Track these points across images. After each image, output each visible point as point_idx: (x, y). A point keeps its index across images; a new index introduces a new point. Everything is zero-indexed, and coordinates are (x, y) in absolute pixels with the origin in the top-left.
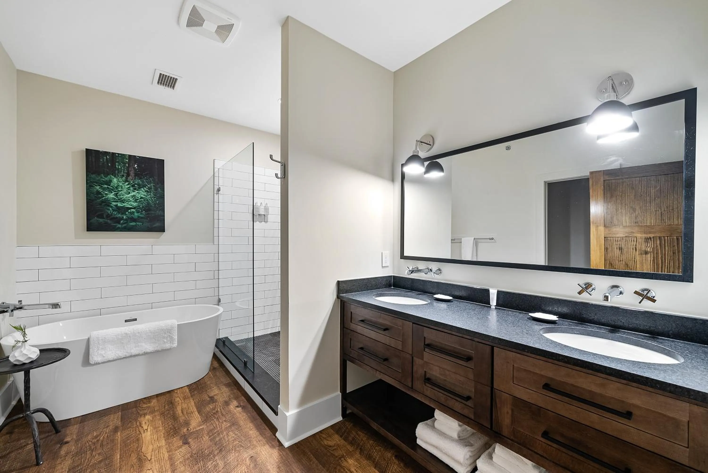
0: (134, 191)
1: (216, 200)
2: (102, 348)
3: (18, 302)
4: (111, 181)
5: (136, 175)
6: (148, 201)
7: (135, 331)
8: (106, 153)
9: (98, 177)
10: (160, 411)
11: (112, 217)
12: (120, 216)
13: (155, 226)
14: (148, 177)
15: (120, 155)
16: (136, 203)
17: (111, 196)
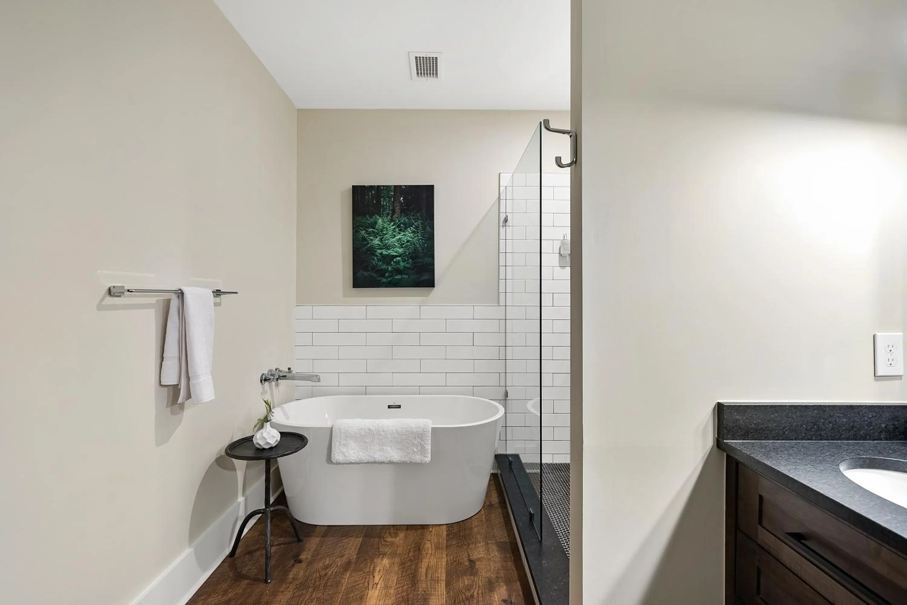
0: (399, 233)
1: (502, 236)
2: (344, 445)
3: (287, 369)
4: (376, 223)
5: (402, 211)
6: (415, 245)
7: (380, 429)
8: (372, 187)
9: (363, 219)
10: (402, 558)
11: (377, 269)
12: (385, 267)
13: (423, 278)
14: (415, 211)
15: (385, 188)
16: (402, 249)
17: (376, 241)
